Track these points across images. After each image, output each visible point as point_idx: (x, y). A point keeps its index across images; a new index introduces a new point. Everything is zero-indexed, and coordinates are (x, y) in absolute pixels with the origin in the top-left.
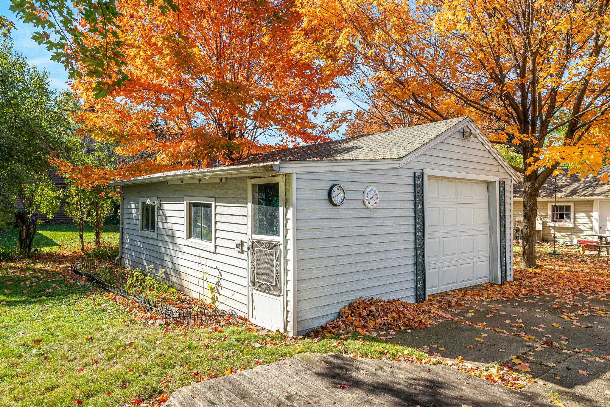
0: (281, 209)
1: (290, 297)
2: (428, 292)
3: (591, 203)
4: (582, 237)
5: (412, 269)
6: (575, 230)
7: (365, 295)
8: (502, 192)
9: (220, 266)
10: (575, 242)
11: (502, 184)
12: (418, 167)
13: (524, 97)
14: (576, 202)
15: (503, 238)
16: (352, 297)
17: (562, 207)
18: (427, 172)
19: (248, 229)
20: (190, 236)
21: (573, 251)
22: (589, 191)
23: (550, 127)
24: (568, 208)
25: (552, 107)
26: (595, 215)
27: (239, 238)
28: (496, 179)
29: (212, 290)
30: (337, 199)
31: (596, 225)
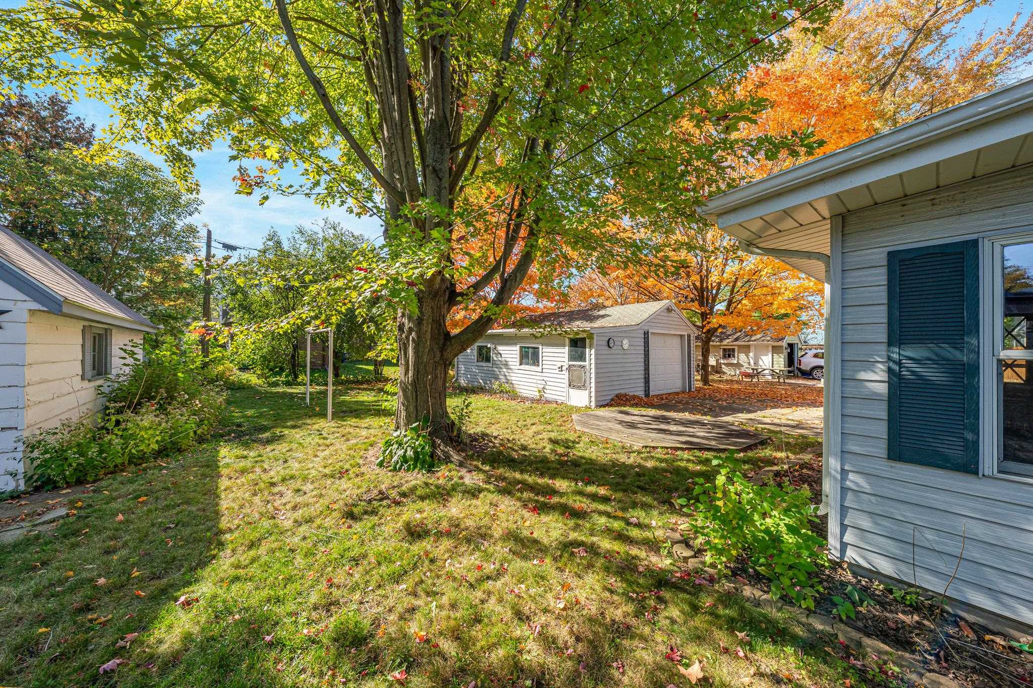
0: (587, 350)
1: (593, 390)
2: (651, 393)
3: (749, 347)
4: (743, 370)
5: (643, 380)
6: (738, 365)
7: (623, 392)
8: (689, 341)
9: (545, 379)
10: (738, 372)
11: (689, 336)
12: (646, 328)
13: (702, 283)
14: (739, 346)
15: (690, 371)
16: (617, 392)
17: (729, 350)
18: (650, 331)
19: (566, 359)
20: (521, 364)
21: (736, 378)
22: (747, 339)
23: (717, 301)
24: (733, 350)
25: (718, 289)
26: (751, 354)
27: (559, 364)
28: (685, 333)
29: (539, 391)
30: (611, 345)
31: (752, 362)
